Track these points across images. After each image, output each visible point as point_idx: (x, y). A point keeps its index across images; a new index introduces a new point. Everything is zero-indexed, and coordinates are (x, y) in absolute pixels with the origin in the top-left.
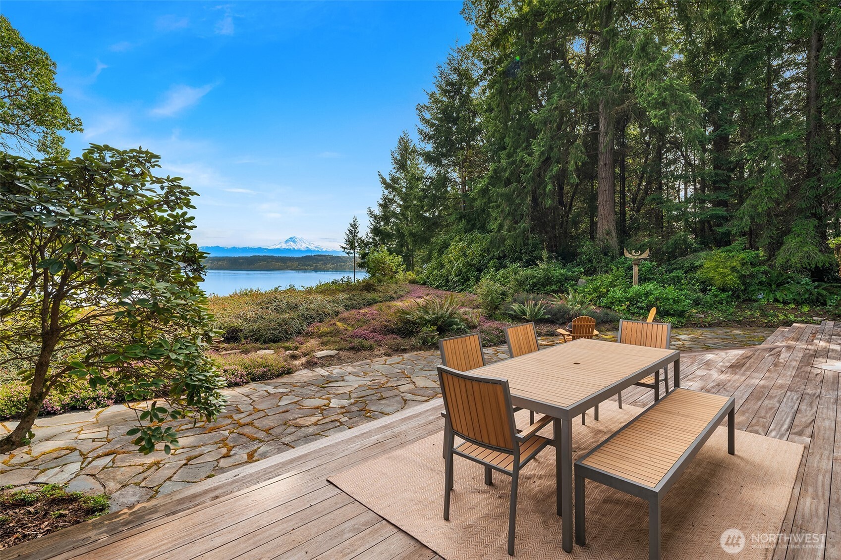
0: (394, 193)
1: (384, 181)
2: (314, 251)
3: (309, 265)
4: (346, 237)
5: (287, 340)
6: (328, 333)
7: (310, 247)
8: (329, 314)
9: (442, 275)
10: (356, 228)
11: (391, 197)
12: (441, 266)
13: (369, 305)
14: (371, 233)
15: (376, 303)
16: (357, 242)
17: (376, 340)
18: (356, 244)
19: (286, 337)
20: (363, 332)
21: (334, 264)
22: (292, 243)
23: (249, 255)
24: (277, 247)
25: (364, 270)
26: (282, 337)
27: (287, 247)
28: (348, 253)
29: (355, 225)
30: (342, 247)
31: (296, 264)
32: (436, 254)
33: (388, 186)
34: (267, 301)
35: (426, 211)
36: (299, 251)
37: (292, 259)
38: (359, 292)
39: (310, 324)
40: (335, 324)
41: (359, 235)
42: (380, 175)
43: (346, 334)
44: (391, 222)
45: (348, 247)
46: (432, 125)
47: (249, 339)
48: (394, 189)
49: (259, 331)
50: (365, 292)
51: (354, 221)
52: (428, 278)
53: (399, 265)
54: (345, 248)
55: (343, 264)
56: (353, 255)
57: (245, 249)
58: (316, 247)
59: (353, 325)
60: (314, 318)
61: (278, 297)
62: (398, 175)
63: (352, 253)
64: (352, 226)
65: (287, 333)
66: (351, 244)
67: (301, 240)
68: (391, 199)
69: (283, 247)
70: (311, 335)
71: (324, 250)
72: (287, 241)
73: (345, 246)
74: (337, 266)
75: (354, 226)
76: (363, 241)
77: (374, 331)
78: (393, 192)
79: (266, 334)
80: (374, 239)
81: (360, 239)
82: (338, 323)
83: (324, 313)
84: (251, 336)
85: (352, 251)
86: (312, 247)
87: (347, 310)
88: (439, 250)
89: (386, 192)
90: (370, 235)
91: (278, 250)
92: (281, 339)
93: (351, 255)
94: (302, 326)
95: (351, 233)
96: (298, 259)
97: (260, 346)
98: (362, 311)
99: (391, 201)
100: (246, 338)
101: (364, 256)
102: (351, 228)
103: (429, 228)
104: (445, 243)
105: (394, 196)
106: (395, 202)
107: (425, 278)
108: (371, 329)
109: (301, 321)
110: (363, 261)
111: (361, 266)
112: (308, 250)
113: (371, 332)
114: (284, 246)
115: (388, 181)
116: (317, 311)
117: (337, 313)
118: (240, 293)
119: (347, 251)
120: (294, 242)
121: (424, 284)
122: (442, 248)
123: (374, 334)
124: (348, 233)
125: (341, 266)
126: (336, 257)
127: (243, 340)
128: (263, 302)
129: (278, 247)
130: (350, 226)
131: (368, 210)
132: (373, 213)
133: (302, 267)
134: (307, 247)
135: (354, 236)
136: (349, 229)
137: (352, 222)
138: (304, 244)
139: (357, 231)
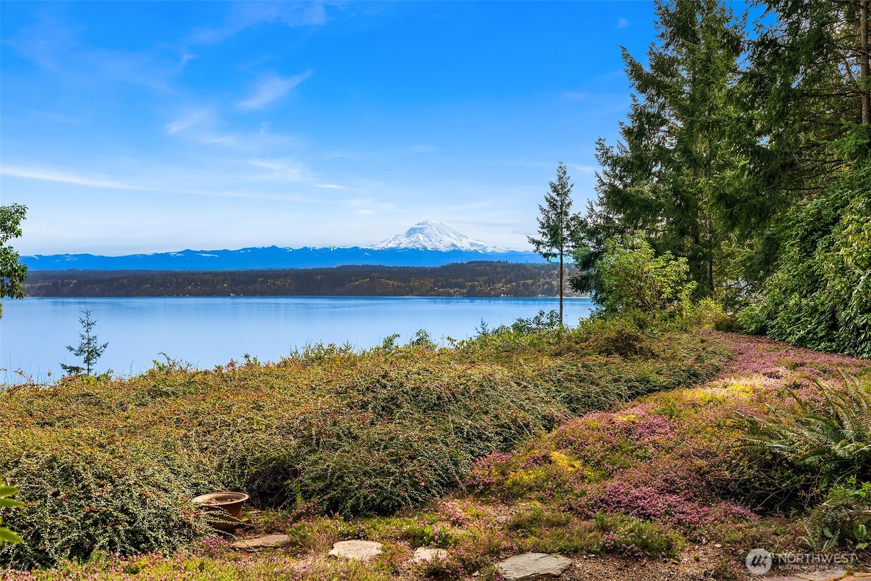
0: (662, 100)
1: (636, 71)
3: (456, 285)
4: (542, 217)
5: (419, 505)
6: (530, 489)
7: (459, 244)
8: (527, 426)
9: (814, 310)
10: (566, 194)
11: (653, 110)
12: (814, 282)
13: (632, 397)
14: (602, 204)
15: (650, 391)
16: (568, 227)
17: (680, 522)
18: (566, 233)
19: (415, 500)
20: (634, 491)
21: (510, 282)
22: (420, 236)
23: (335, 265)
24: (390, 245)
25: (588, 296)
26: (404, 499)
27: (410, 246)
28: (546, 255)
29: (563, 187)
30: (534, 241)
31: (429, 283)
32: (796, 249)
33: (644, 82)
34: (364, 384)
35: (760, 134)
36: (436, 253)
37: (420, 273)
38: (602, 359)
39: (476, 456)
40: (546, 459)
41: (572, 212)
42: (626, 56)
43: (583, 493)
44: (654, 174)
45: (546, 240)
47: (315, 499)
48: (661, 88)
49: (341, 477)
50: (617, 359)
51: (560, 178)
52: (771, 316)
53: (681, 282)
54: (539, 243)
55: (530, 282)
56: (558, 260)
57: (326, 253)
58: (472, 245)
59: (598, 463)
60: (488, 440)
61: (393, 374)
62: (671, 52)
63: (555, 255)
64: (555, 190)
65: (415, 485)
66: (554, 232)
67: (440, 228)
68: (653, 116)
69: (402, 246)
70: (482, 493)
71: (489, 250)
73: (539, 237)
74: (518, 286)
75: (561, 189)
76: (582, 224)
77: (669, 488)
78: (658, 95)
79: (360, 487)
80: (607, 219)
81: (575, 218)
82: (555, 455)
83: (514, 421)
84: (321, 490)
85: (555, 250)
86: (464, 245)
87: (574, 410)
88: (803, 239)
89: (642, 99)
90: (598, 209)
91: (392, 253)
92: (400, 506)
93: (553, 260)
94: (456, 464)
95: (553, 206)
96: (434, 272)
97: (343, 527)
98: (620, 418)
99: (656, 121)
100: (307, 496)
101: (587, 261)
102: (554, 195)
103: (770, 179)
104: (818, 219)
105: (663, 107)
106: (664, 122)
107: (763, 316)
108: (659, 482)
109: (452, 448)
110: (584, 273)
111: (580, 285)
112: (456, 252)
113: (661, 492)
114: (405, 243)
115: (647, 69)
116: (496, 416)
117: (550, 423)
118: (306, 355)
119: (544, 251)
120: (426, 232)
121: (761, 332)
122: (811, 233)
123: (672, 499)
124: (546, 206)
125: (526, 286)
126: (514, 266)
127: (299, 499)
128: (353, 388)
130: (550, 190)
131: (598, 146)
132: (609, 154)
133: (442, 290)
134: (453, 245)
135: (561, 213)
136: (549, 197)
137: (555, 181)
138: (445, 237)
139: (567, 202)
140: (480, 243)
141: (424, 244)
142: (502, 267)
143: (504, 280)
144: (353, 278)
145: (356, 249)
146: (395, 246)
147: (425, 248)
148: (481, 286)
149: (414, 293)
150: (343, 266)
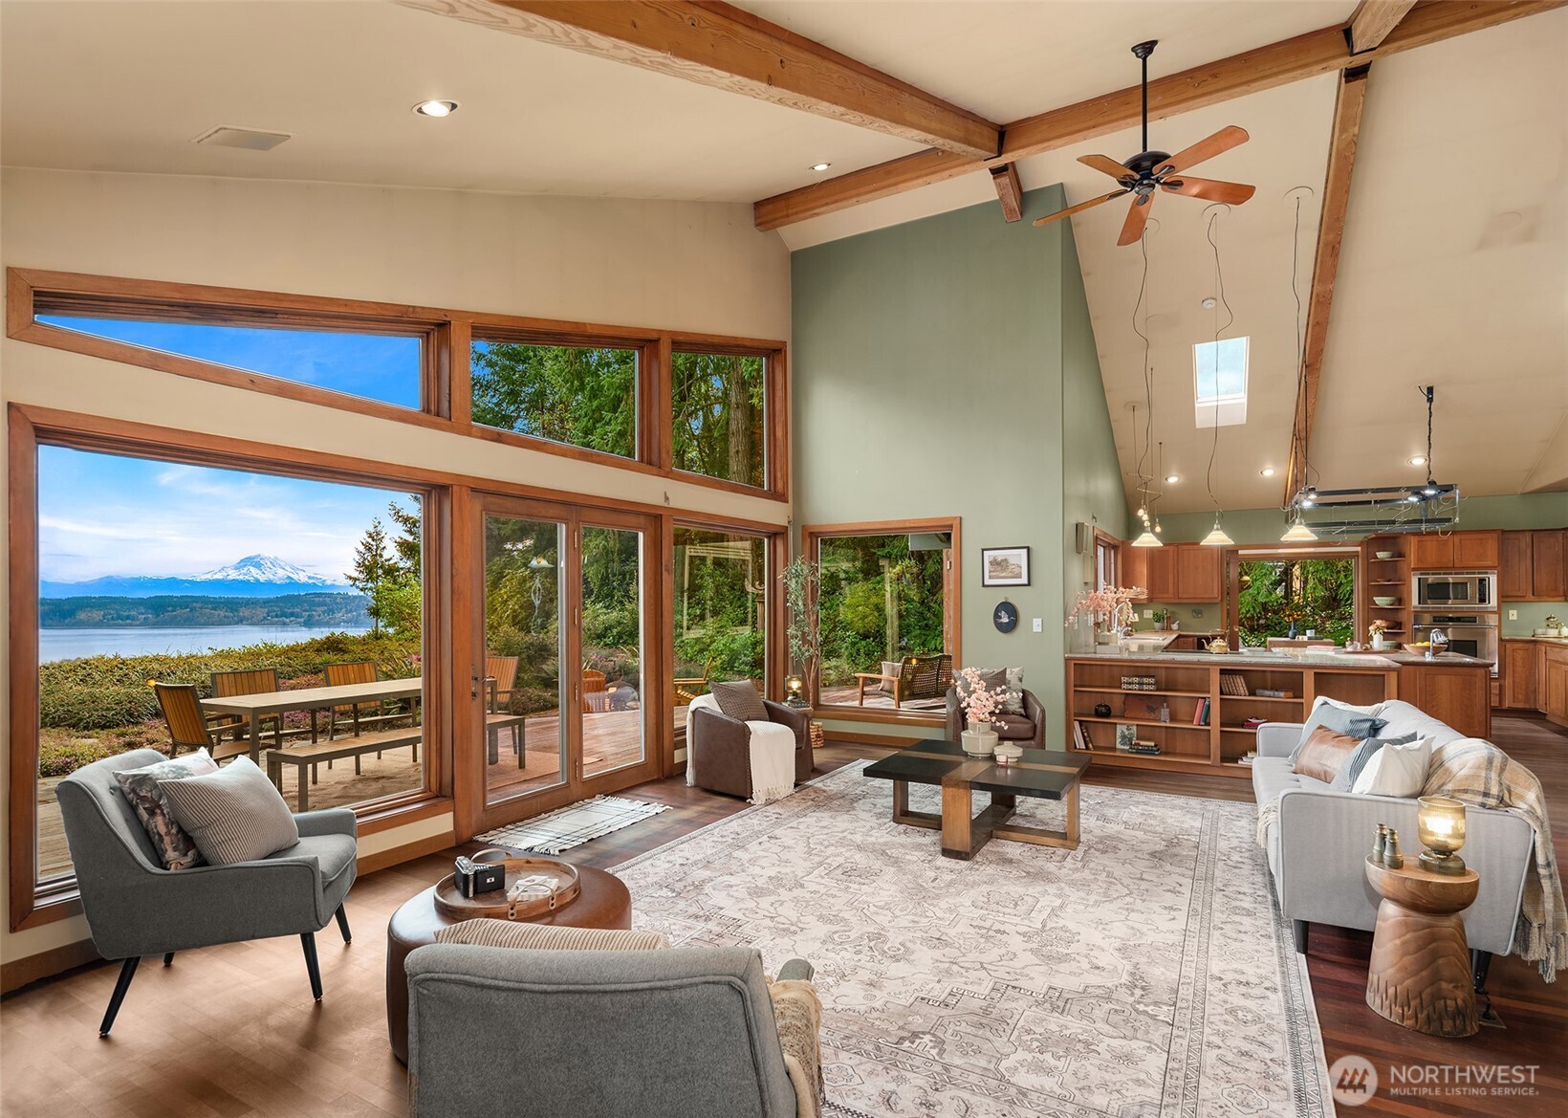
2: (305, 585)
3: (292, 615)
4: (357, 558)
7: (295, 577)
10: (381, 540)
16: (382, 567)
18: (381, 572)
22: (251, 568)
24: (216, 577)
27: (239, 578)
28: (362, 590)
29: (378, 534)
30: (350, 578)
31: (261, 612)
36: (269, 584)
37: (251, 604)
41: (384, 556)
45: (362, 576)
46: (491, 364)
51: (375, 530)
54: (355, 579)
56: (373, 592)
57: (137, 583)
58: (309, 578)
63: (371, 590)
64: (370, 536)
66: (369, 571)
67: (274, 563)
69: (231, 577)
71: (329, 582)
72: (237, 568)
73: (355, 574)
75: (375, 536)
81: (386, 562)
85: (371, 585)
86: (302, 578)
92: (117, 724)
95: (369, 549)
96: (266, 602)
102: (370, 540)
112: (292, 583)
114: (233, 575)
119: (361, 586)
120: (258, 566)
124: (362, 549)
129: (219, 576)
130: (366, 536)
131: (392, 508)
132: (400, 514)
133: (276, 619)
134: (289, 577)
135: (376, 555)
136: (365, 542)
137: (372, 530)
138: (281, 570)
139: (382, 546)
140: (319, 577)
141: (256, 576)
142: (343, 599)
143: (344, 610)
144: (170, 609)
145: (173, 580)
146: (221, 577)
147: (257, 580)
148: (319, 616)
149: (244, 622)
150: (156, 597)
